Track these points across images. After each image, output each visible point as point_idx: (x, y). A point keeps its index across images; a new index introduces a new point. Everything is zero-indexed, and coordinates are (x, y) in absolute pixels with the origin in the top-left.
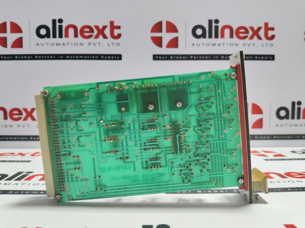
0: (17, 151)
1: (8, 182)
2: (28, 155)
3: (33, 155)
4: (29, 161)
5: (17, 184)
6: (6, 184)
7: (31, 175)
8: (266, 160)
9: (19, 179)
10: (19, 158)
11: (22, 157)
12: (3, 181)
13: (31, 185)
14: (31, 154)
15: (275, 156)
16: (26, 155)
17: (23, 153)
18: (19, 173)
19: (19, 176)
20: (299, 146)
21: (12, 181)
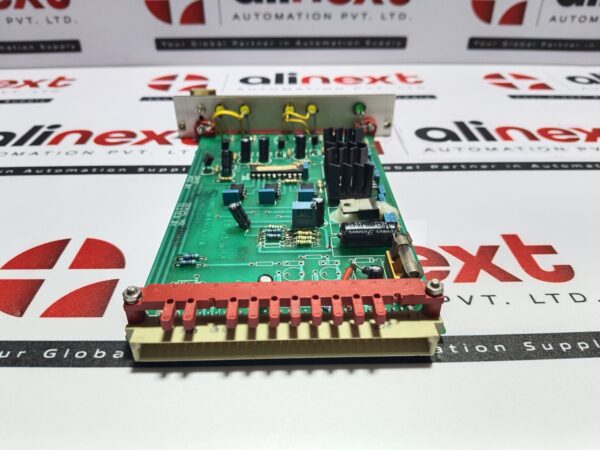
0: (20, 75)
1: (19, 149)
2: (43, 86)
3: (53, 84)
4: (48, 100)
5: (36, 153)
6: (16, 154)
7: (57, 132)
8: (513, 97)
9: (38, 142)
10: (27, 93)
11: (34, 89)
12: (9, 148)
13: (63, 155)
14: (49, 82)
15: (534, 87)
16: (40, 84)
17: (34, 80)
18: (36, 129)
19: (38, 136)
20: (585, 65)
21: (27, 147)
